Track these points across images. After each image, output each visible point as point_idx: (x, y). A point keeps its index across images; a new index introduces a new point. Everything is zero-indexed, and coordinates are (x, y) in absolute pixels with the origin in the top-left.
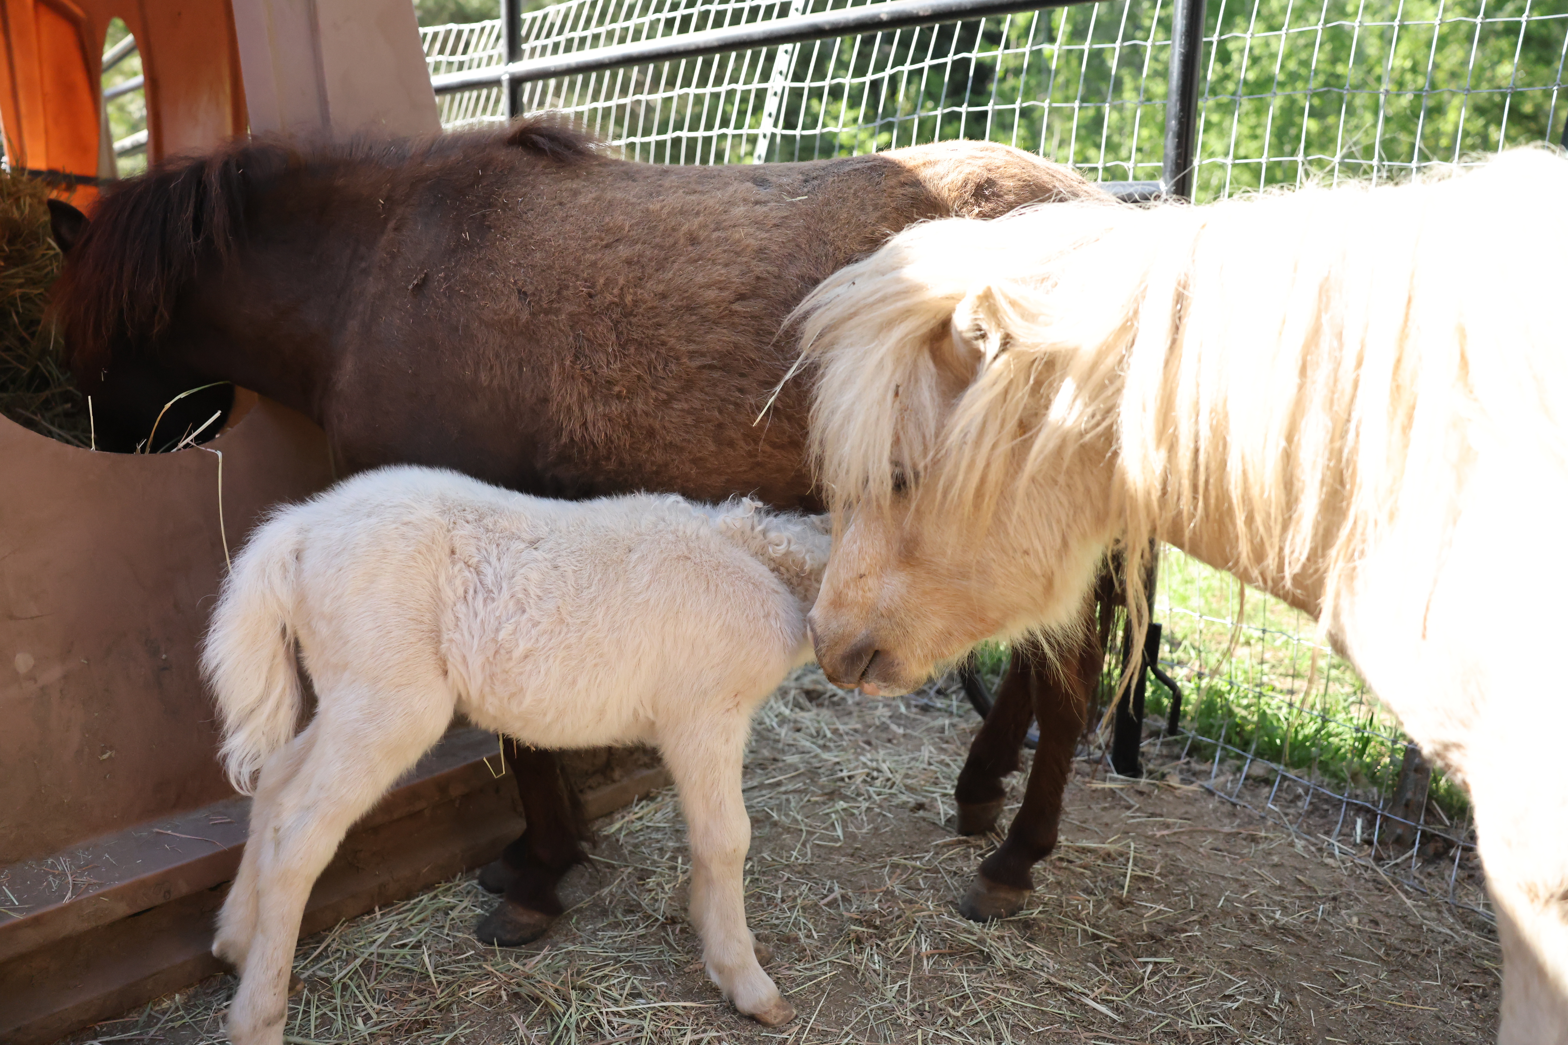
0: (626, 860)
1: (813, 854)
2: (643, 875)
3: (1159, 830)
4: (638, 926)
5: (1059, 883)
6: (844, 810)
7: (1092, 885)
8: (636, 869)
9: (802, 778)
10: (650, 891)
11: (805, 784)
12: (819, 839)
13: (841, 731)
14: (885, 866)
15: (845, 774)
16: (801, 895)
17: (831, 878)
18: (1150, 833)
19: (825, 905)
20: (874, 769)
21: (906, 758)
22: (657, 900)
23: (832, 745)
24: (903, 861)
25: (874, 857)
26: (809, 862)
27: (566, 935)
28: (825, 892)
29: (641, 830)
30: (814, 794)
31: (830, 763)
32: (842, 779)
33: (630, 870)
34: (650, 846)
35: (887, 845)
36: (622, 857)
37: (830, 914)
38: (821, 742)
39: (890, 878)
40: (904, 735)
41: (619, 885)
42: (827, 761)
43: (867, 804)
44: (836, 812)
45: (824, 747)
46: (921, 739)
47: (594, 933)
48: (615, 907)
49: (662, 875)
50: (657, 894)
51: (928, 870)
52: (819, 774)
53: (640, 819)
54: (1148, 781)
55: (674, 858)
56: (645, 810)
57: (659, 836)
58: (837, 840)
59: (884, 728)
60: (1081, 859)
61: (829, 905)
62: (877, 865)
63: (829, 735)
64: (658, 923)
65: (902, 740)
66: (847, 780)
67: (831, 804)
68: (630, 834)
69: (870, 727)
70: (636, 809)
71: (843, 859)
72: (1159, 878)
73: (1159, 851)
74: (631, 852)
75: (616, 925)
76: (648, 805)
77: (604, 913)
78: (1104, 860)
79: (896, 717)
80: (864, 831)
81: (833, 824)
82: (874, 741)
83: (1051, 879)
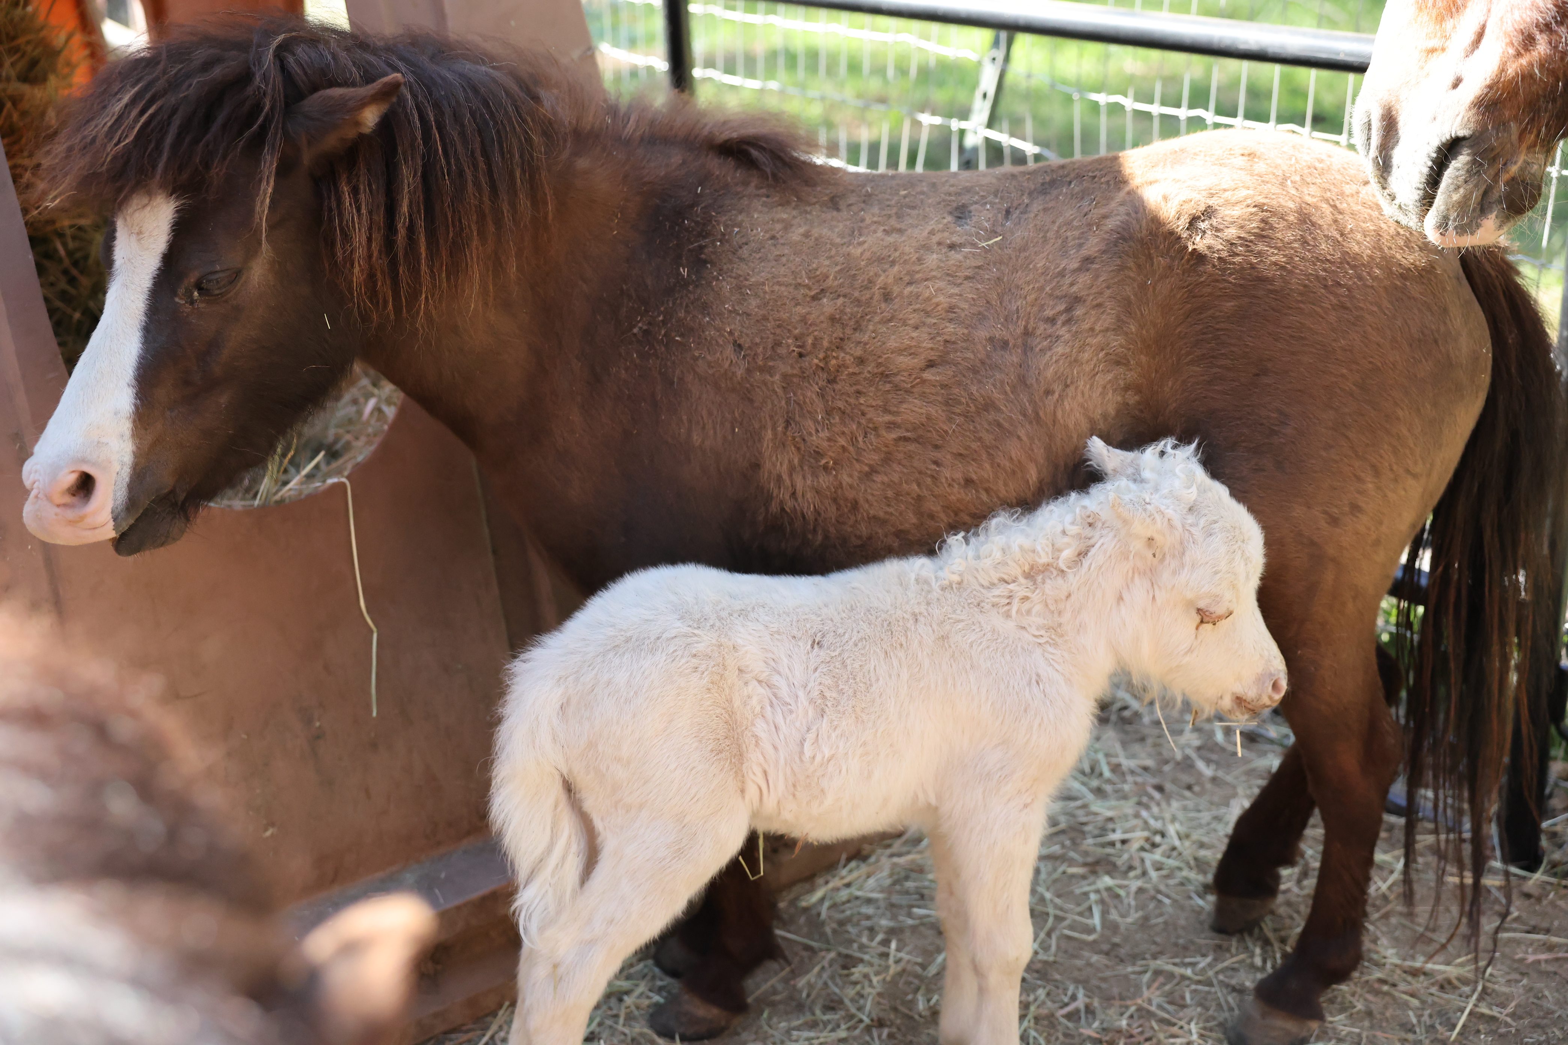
0: (828, 942)
1: (1058, 947)
2: (848, 962)
3: (1535, 952)
4: (838, 1026)
5: (1369, 1014)
6: (1109, 889)
7: (1414, 1020)
8: (839, 954)
9: (1062, 837)
10: (855, 983)
11: (1063, 846)
12: (1071, 928)
13: (1124, 768)
14: (1145, 972)
15: (1117, 836)
16: (1036, 1000)
17: (1077, 981)
18: (1519, 956)
19: (1063, 1016)
20: (1156, 832)
21: (1206, 816)
22: (862, 996)
23: (1108, 788)
24: (1170, 968)
25: (1134, 958)
26: (1051, 959)
27: (756, 1033)
28: (1066, 1000)
29: (848, 901)
30: (1072, 862)
31: (1100, 818)
32: (1112, 844)
33: (832, 955)
34: (857, 924)
35: (1155, 943)
36: (823, 937)
37: (1068, 1028)
38: (1095, 783)
39: (1149, 987)
40: (1214, 779)
41: (819, 975)
42: (1096, 814)
43: (1139, 883)
44: (1098, 891)
45: (1099, 792)
46: (1234, 787)
47: (788, 1032)
48: (813, 1002)
49: (871, 964)
50: (863, 988)
51: (1199, 982)
52: (1083, 833)
53: (848, 885)
54: (1546, 878)
55: (886, 942)
56: (855, 874)
57: (869, 910)
58: (1090, 930)
59: (1187, 765)
60: (1410, 983)
61: (1069, 1016)
62: (1137, 969)
63: (1107, 773)
64: (862, 1026)
65: (1208, 786)
66: (1118, 845)
67: (1092, 879)
68: (834, 906)
69: (1166, 762)
70: (844, 872)
71: (1095, 958)
72: (1509, 1020)
73: (1525, 981)
74: (834, 931)
75: (813, 1025)
76: (858, 867)
77: (800, 1007)
78: (1442, 988)
79: (1208, 749)
80: (1129, 920)
81: (1090, 909)
82: (1168, 786)
83: (1360, 1006)
